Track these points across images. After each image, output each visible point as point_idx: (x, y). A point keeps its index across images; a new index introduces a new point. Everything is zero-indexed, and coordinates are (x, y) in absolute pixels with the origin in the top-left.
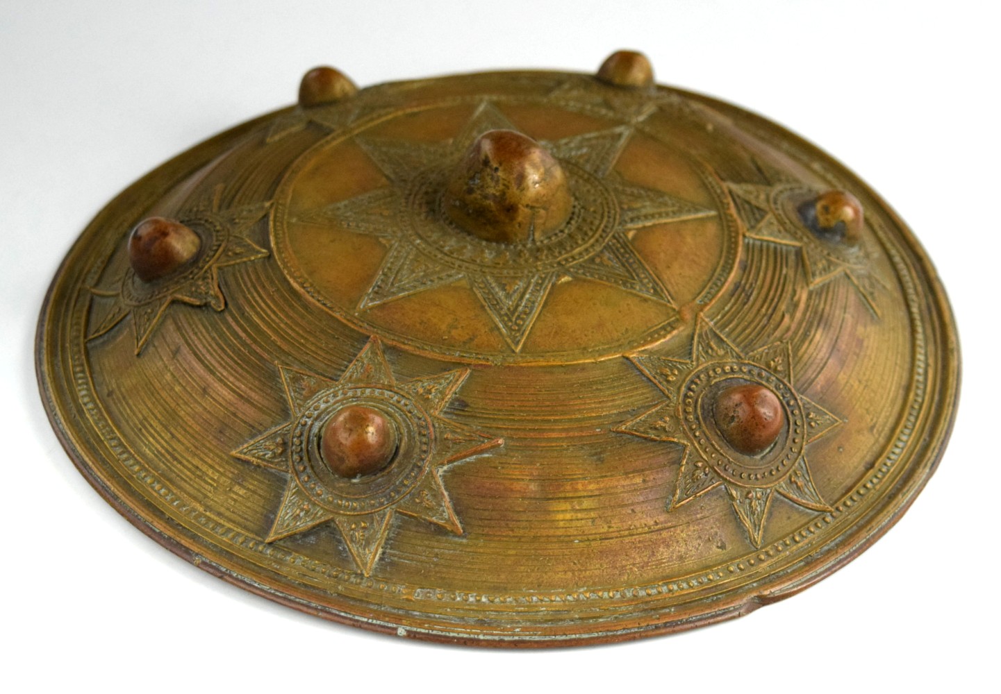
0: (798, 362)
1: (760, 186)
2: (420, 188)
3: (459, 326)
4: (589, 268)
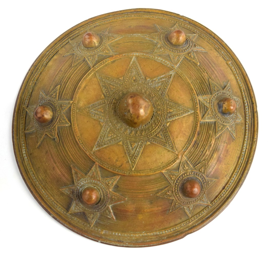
0: (208, 166)
1: (208, 95)
2: (112, 100)
3: (118, 160)
4: (155, 139)
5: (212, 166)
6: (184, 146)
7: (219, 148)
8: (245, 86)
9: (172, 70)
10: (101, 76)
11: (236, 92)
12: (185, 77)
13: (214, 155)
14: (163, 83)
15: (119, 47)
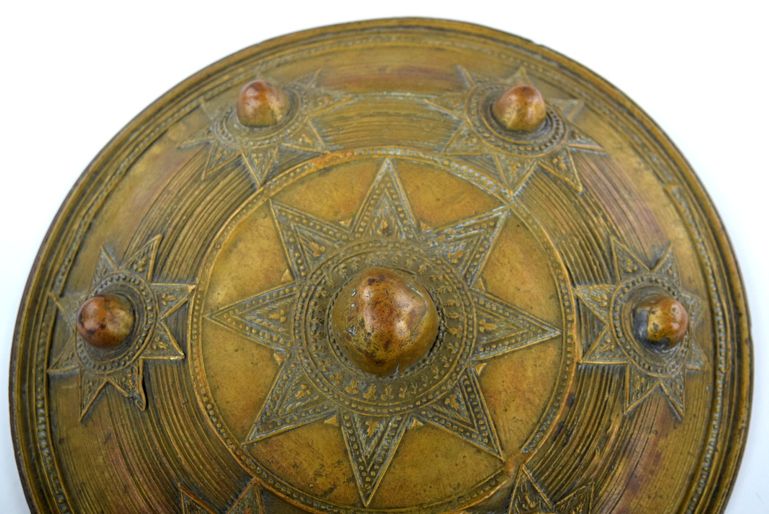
0: (597, 502)
1: (606, 285)
2: (316, 289)
3: (324, 474)
4: (439, 412)
5: (610, 503)
6: (525, 439)
7: (633, 448)
8: (717, 260)
9: (501, 204)
10: (286, 212)
11: (689, 278)
12: (538, 227)
13: (615, 468)
14: (472, 241)
15: (347, 127)
